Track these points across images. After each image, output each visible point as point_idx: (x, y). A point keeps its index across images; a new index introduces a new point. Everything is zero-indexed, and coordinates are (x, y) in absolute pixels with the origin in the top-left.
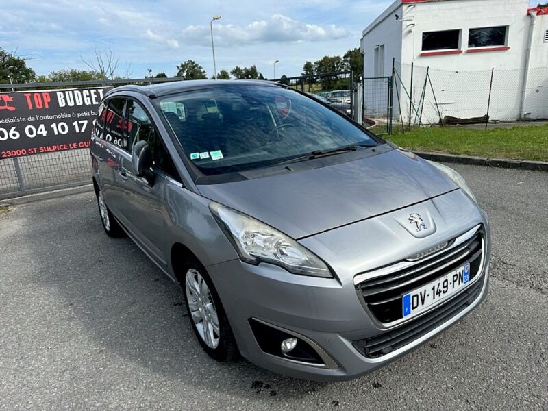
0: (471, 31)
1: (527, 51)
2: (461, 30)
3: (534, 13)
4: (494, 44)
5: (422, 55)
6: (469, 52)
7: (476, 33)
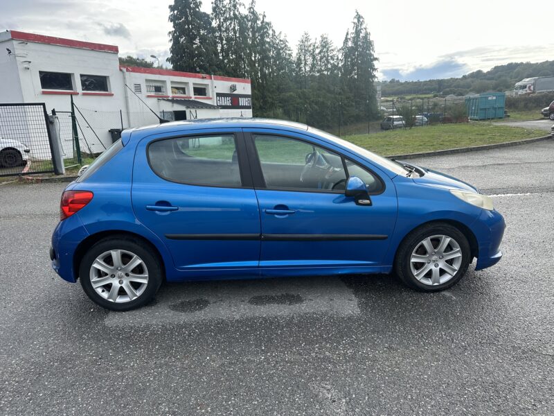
0: (81, 76)
1: (126, 98)
2: (73, 74)
3: (124, 70)
4: (100, 90)
5: (44, 93)
6: (84, 94)
7: (85, 78)
